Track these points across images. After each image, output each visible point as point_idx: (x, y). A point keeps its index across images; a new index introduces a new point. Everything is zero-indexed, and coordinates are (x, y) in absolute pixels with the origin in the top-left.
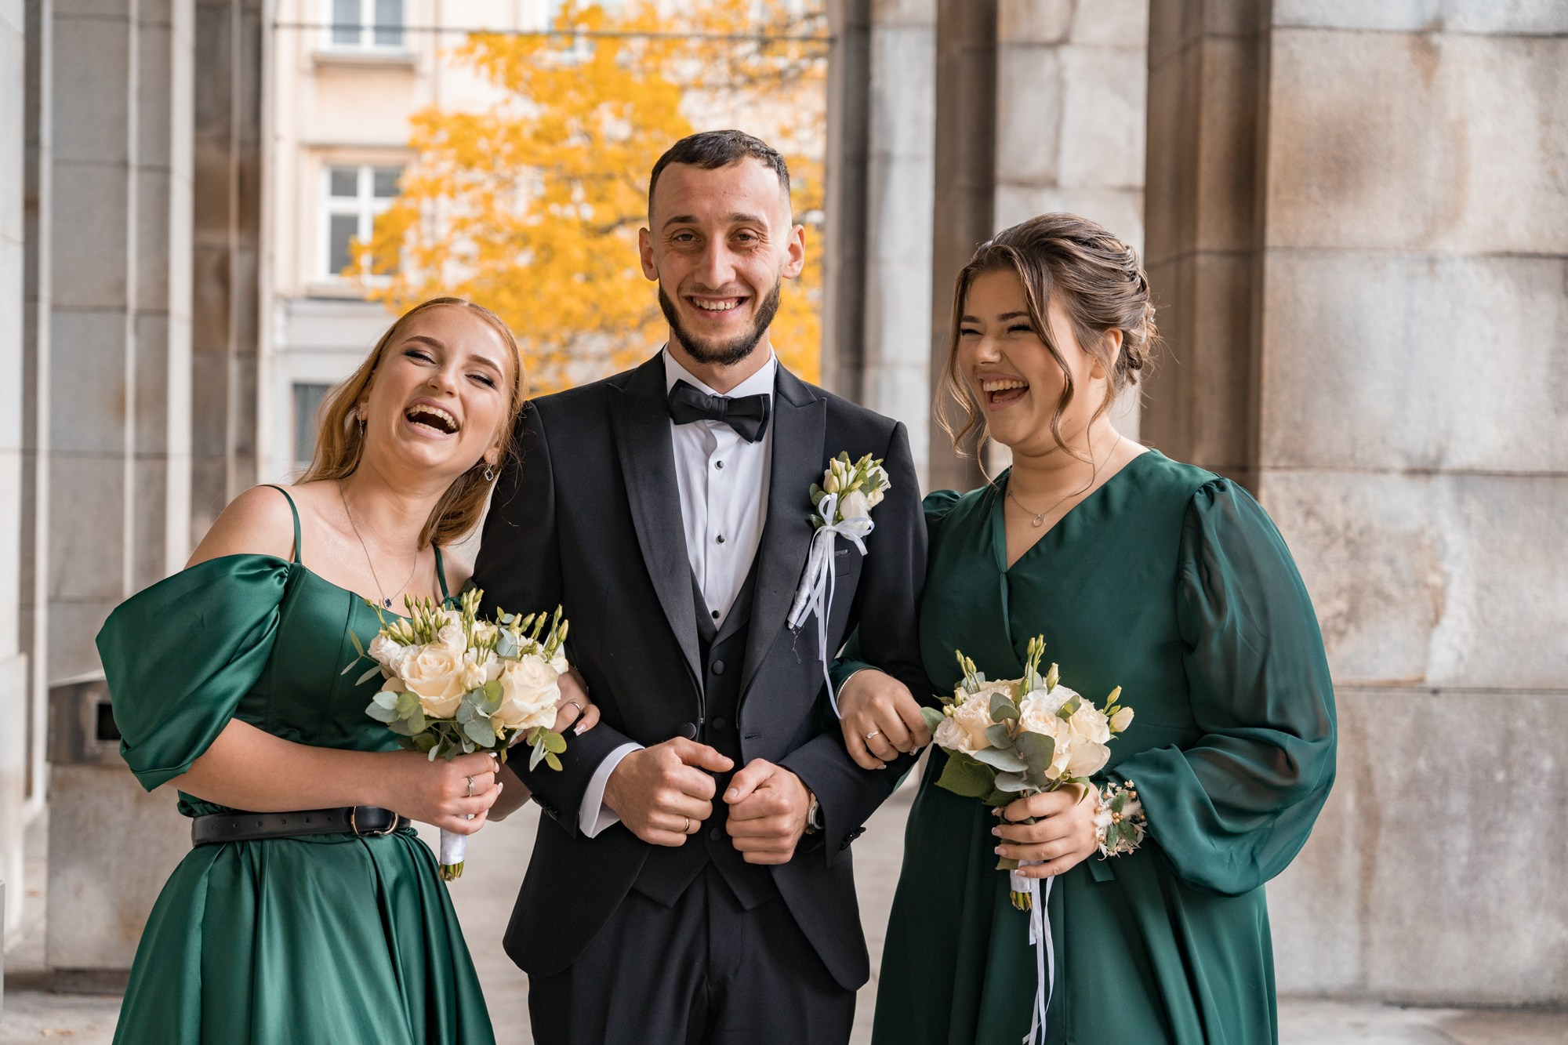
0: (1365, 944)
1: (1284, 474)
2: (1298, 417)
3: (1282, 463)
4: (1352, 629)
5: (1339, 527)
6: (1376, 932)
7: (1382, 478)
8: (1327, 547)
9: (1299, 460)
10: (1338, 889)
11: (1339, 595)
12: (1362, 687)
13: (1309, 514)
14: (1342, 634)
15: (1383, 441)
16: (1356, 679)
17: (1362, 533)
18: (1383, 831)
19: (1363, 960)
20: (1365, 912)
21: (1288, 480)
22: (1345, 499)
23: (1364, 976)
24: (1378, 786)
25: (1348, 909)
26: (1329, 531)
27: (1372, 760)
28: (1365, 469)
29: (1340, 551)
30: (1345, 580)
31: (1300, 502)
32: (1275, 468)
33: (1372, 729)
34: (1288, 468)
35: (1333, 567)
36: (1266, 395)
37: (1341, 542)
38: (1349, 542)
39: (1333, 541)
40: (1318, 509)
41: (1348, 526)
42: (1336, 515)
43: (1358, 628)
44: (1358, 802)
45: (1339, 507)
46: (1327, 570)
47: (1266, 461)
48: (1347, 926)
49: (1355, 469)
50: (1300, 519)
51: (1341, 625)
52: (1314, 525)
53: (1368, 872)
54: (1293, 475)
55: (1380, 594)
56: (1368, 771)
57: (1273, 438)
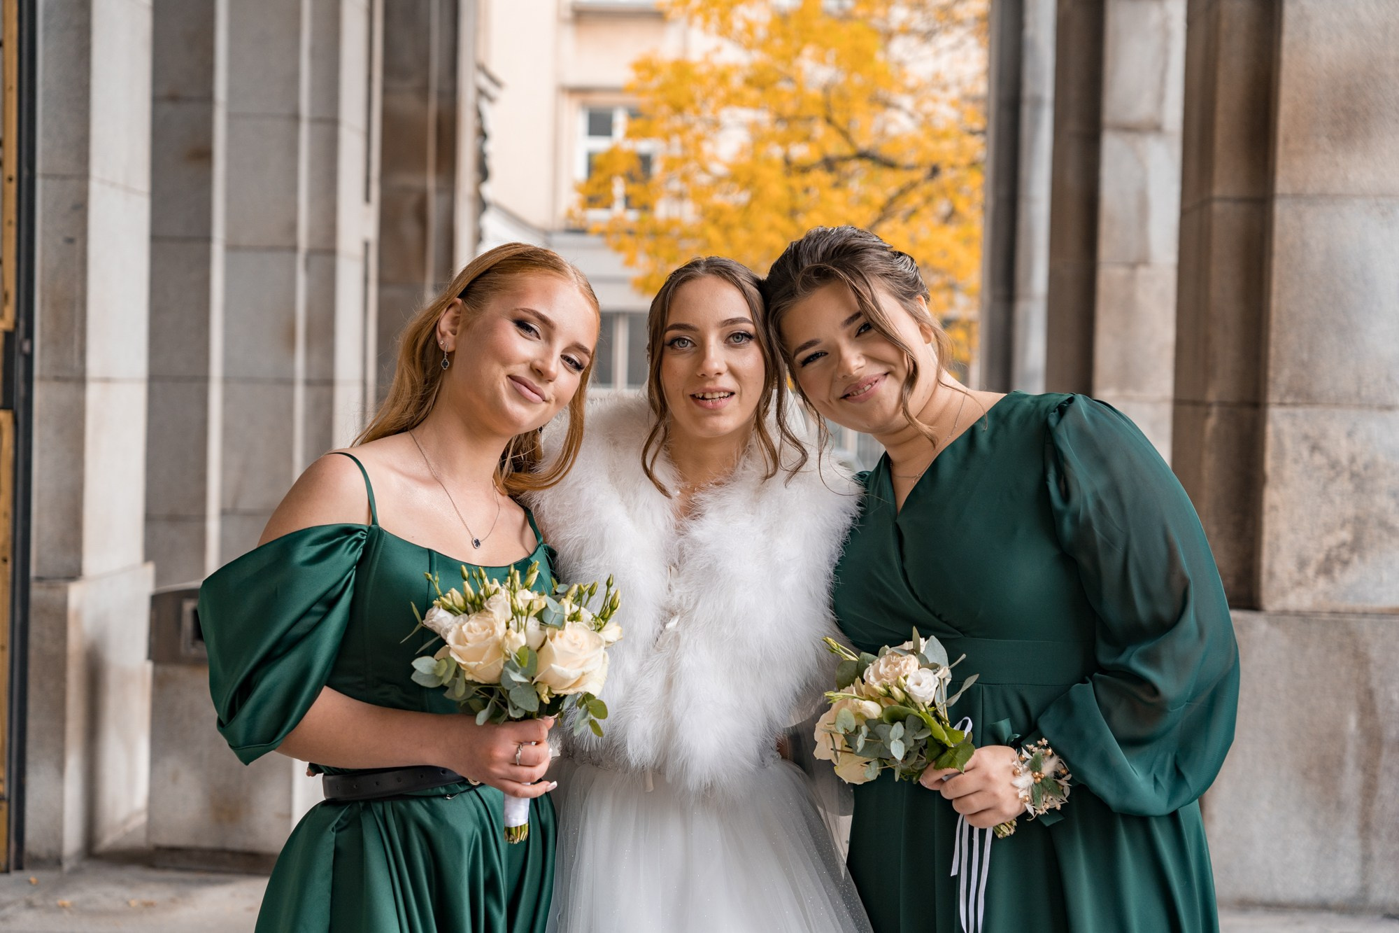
0: (1366, 859)
1: (1291, 410)
2: (1305, 356)
3: (1289, 400)
4: (1356, 558)
5: (1344, 461)
6: (1377, 848)
7: (1388, 415)
8: (1332, 480)
9: (1305, 397)
10: (1340, 806)
11: (1343, 526)
12: (1365, 614)
13: (1315, 448)
14: (1346, 563)
15: (1389, 379)
16: (1359, 606)
17: (1366, 467)
18: (1385, 752)
19: (1364, 874)
20: (1366, 829)
21: (1294, 416)
22: (1350, 435)
23: (1365, 889)
24: (1380, 708)
25: (1350, 825)
26: (1334, 465)
27: (1374, 683)
28: (1370, 406)
29: (1344, 484)
30: (1350, 511)
31: (1306, 437)
32: (1282, 404)
33: (1375, 653)
34: (1295, 405)
35: (1338, 500)
36: (1273, 336)
37: (1346, 475)
38: (1353, 475)
39: (1338, 474)
40: (1324, 443)
41: (1353, 460)
42: (1342, 449)
43: (1362, 558)
44: (1361, 723)
45: (1344, 442)
46: (1332, 502)
47: (1273, 398)
48: (1350, 842)
49: (1360, 406)
50: (1306, 453)
51: (1345, 554)
52: (1319, 459)
53: (1369, 790)
54: (1300, 411)
55: (1384, 525)
56: (1370, 693)
57: (1280, 375)
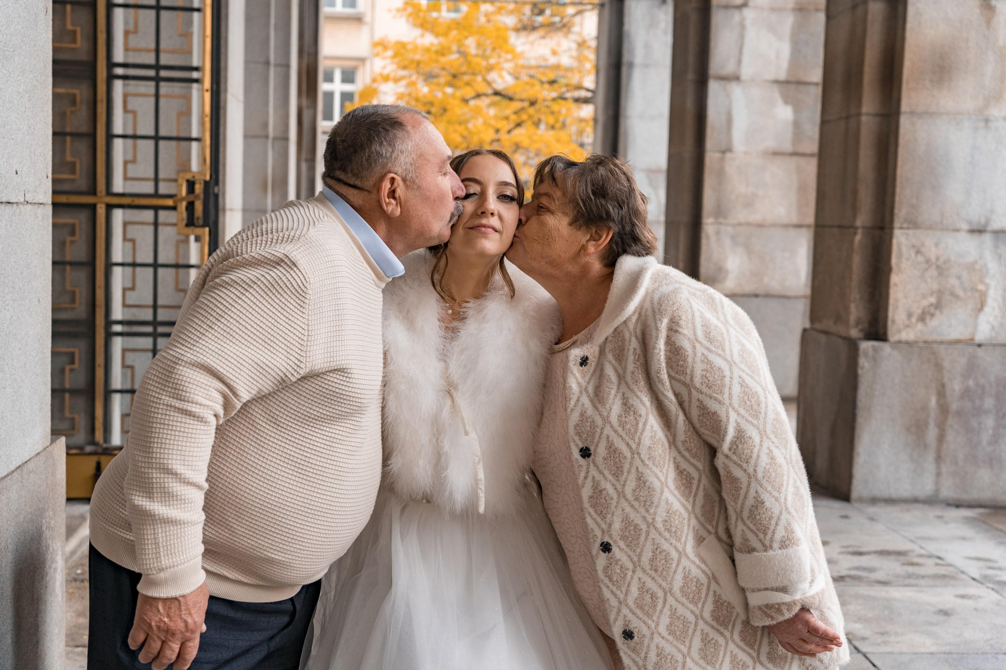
0: (938, 474)
1: (906, 231)
2: (914, 202)
3: (905, 225)
4: (938, 313)
5: (933, 259)
6: (944, 469)
7: (957, 234)
8: (926, 270)
9: (913, 224)
10: (926, 446)
11: (931, 295)
12: (942, 343)
13: (918, 252)
14: (932, 315)
15: (958, 214)
16: (939, 338)
17: (945, 263)
18: (950, 417)
19: (937, 483)
20: (939, 458)
21: (907, 235)
22: (937, 245)
23: (937, 491)
24: (948, 393)
25: (931, 457)
26: (928, 261)
27: (946, 380)
28: (948, 230)
29: (933, 272)
30: (935, 287)
31: (914, 246)
32: (901, 228)
33: (946, 364)
34: (908, 228)
35: (929, 280)
36: (898, 190)
37: (934, 267)
38: (938, 267)
39: (930, 267)
40: (923, 250)
41: (938, 259)
42: (932, 252)
43: (941, 312)
44: (938, 402)
45: (933, 249)
46: (926, 281)
47: (897, 224)
48: (930, 465)
49: (942, 229)
50: (913, 255)
51: (932, 310)
52: (920, 258)
53: (941, 438)
54: (911, 232)
55: (953, 294)
56: (943, 386)
57: (901, 212)
